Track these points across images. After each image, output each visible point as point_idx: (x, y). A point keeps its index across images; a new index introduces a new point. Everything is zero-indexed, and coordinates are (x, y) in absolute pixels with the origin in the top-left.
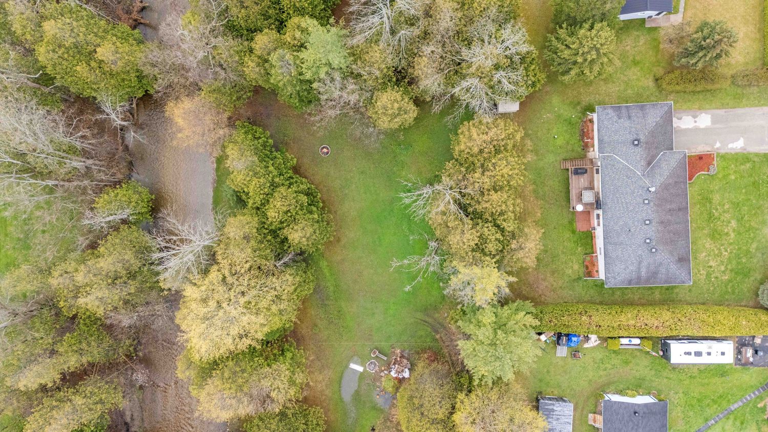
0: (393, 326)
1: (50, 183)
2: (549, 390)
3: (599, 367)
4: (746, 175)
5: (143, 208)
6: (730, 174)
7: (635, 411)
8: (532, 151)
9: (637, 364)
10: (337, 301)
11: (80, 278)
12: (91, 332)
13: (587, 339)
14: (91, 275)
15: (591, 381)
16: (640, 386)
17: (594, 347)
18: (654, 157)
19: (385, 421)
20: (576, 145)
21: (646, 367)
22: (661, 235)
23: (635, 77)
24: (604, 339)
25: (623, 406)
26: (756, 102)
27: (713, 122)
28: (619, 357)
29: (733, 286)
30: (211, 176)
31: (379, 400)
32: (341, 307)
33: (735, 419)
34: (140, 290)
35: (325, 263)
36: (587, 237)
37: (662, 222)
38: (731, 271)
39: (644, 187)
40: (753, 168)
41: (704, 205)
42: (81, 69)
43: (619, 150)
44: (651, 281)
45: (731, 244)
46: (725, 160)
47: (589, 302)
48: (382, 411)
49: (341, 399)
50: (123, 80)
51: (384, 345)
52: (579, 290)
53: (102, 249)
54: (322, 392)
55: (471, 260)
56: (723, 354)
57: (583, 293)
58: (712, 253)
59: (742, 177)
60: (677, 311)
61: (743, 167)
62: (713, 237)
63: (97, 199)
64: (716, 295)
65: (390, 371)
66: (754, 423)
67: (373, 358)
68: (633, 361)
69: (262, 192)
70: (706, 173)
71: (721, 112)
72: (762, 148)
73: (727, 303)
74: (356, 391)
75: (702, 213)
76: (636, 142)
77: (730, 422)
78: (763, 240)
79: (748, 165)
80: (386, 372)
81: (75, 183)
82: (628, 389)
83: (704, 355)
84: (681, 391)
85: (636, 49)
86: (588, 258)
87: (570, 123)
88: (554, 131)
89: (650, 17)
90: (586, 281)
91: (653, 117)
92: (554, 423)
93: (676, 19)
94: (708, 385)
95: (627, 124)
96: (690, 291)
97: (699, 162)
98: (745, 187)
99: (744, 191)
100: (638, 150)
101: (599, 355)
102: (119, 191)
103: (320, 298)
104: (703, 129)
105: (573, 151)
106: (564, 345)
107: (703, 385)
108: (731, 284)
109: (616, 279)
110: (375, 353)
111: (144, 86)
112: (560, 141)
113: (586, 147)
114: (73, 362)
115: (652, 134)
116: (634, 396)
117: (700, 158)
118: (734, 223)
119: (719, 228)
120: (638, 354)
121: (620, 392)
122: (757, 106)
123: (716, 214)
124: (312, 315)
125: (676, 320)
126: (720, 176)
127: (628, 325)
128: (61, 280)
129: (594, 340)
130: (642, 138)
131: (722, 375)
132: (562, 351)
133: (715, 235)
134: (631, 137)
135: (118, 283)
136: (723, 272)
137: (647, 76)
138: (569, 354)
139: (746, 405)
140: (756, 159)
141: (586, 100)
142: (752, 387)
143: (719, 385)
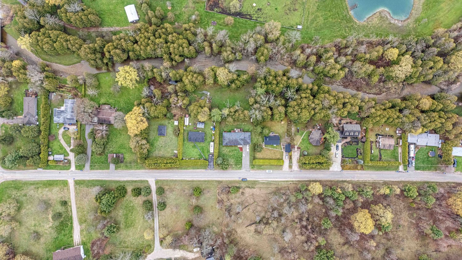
0: (216, 101)
2: (206, 125)
5: (238, 59)
6: (239, 154)
8: (244, 124)
10: (220, 91)
15: (207, 132)
16: (206, 140)
18: (242, 140)
19: (199, 98)
20: (245, 130)
21: (209, 140)
23: (255, 140)
24: (214, 134)
28: (211, 136)
31: (203, 97)
33: (200, 154)
35: (227, 89)
36: (230, 131)
38: (224, 154)
39: (238, 138)
42: (260, 53)
43: (244, 135)
44: (224, 139)
45: (228, 154)
46: (241, 153)
47: (220, 131)
49: (203, 91)
51: (212, 99)
52: (222, 130)
54: (205, 88)
55: (229, 111)
56: (212, 150)
58: (227, 151)
59: (239, 156)
64: (220, 151)
66: (199, 157)
67: (210, 97)
69: (240, 80)
71: (249, 153)
72: (243, 159)
74: (204, 93)
75: (233, 149)
78: (229, 159)
80: (208, 99)
83: (212, 147)
85: (259, 140)
86: (227, 131)
87: (249, 130)
88: (248, 127)
89: (264, 143)
90: (224, 131)
91: (249, 141)
92: (201, 125)
93: (264, 147)
95: (248, 137)
96: (221, 147)
97: (241, 149)
98: (237, 156)
100: (244, 138)
101: (211, 133)
103: (221, 88)
104: (247, 150)
108: (222, 153)
109: (224, 134)
111: (259, 61)
112: (246, 128)
113: (245, 132)
115: (246, 140)
118: (231, 154)
120: (211, 139)
123: (233, 152)
124: (219, 87)
125: (217, 144)
126: (239, 152)
127: (216, 137)
129: (213, 132)
132: (212, 127)
133: (230, 151)
134: (246, 137)
136: (224, 152)
137: (255, 142)
139: (202, 155)
141: (252, 132)
142: (205, 156)
143: (206, 151)
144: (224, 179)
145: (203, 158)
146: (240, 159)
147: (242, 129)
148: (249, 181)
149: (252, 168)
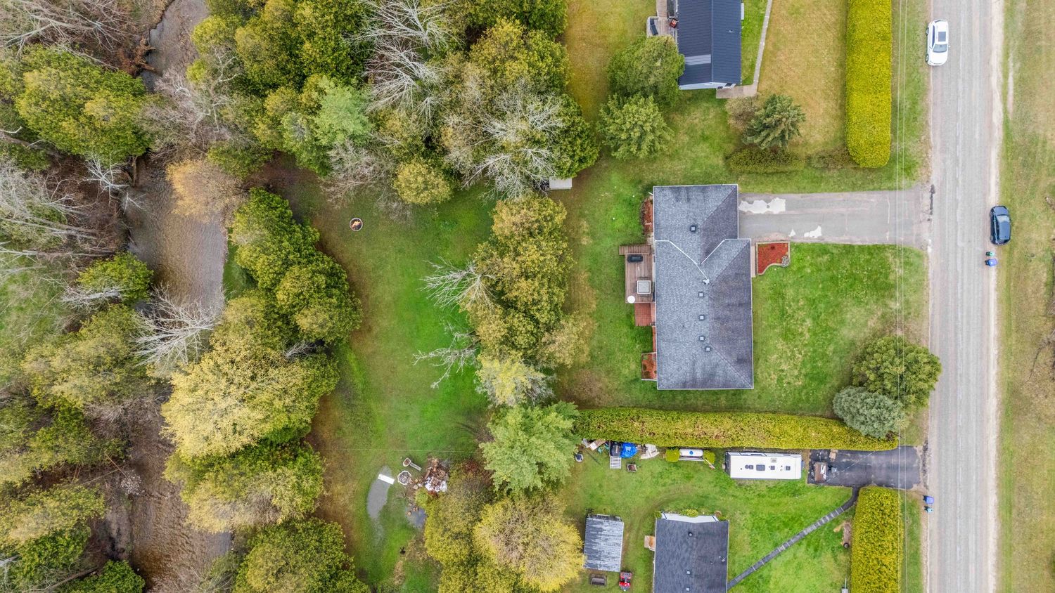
0: (430, 431)
1: (28, 253)
2: (601, 507)
3: (657, 483)
4: (823, 268)
5: (139, 284)
6: (804, 267)
7: (690, 531)
8: (588, 234)
9: (700, 480)
10: (365, 401)
11: (56, 363)
12: (71, 427)
13: (644, 449)
14: (69, 360)
15: (648, 497)
16: (703, 505)
17: (651, 460)
18: (713, 245)
19: (417, 542)
20: (636, 229)
21: (710, 483)
22: (717, 332)
23: (703, 154)
24: (663, 450)
25: (677, 526)
26: (836, 186)
27: (788, 208)
28: (680, 471)
29: (807, 393)
30: (222, 250)
31: (411, 518)
32: (369, 408)
33: (808, 545)
34: (129, 380)
35: (353, 356)
36: (647, 333)
37: (718, 318)
38: (806, 376)
39: (698, 279)
40: (831, 261)
41: (776, 301)
42: (68, 125)
43: (675, 237)
44: (708, 384)
45: (806, 345)
46: (800, 251)
47: (646, 407)
48: (413, 530)
49: (367, 516)
50: (118, 137)
51: (419, 453)
52: (636, 393)
53: (83, 331)
54: (344, 506)
55: (498, 354)
56: (788, 468)
57: (641, 397)
58: (784, 355)
59: (819, 270)
60: (739, 419)
61: (820, 259)
62: (785, 338)
63: (81, 273)
64: (789, 403)
65: (425, 484)
66: (830, 551)
67: (406, 468)
68: (696, 477)
69: (271, 271)
70: (779, 264)
71: (797, 197)
72: (842, 238)
73: (801, 412)
74: (385, 507)
75: (773, 310)
76: (693, 229)
77: (803, 548)
78: (841, 342)
79: (826, 257)
80: (420, 485)
81: (56, 255)
82: (690, 507)
83: (767, 468)
84: (748, 512)
85: (705, 123)
86: (646, 357)
87: (630, 203)
88: (613, 212)
89: (720, 88)
90: (643, 382)
91: (715, 199)
92: (602, 544)
93: (749, 91)
94: (778, 505)
95: (685, 207)
96: (759, 397)
97: (771, 253)
98: (822, 282)
99: (820, 286)
100: (696, 237)
101: (658, 468)
102: (109, 264)
103: (346, 397)
104: (776, 215)
105: (632, 235)
106: (616, 455)
107: (773, 505)
108: (805, 391)
109: (668, 380)
110: (407, 462)
111: (146, 144)
112: (619, 224)
113: (646, 231)
114: (46, 459)
115: (712, 219)
116: (694, 516)
117: (773, 247)
118: (809, 322)
119: (793, 327)
120: (702, 468)
121: (678, 511)
122: (836, 191)
123: (790, 311)
124: (335, 416)
125: (738, 429)
126: (795, 268)
127: (685, 434)
128: (35, 365)
129: (651, 451)
130: (700, 223)
131: (794, 494)
132: (616, 463)
133: (788, 335)
134: (689, 223)
135: (101, 370)
136: (797, 377)
137: (717, 153)
138: (624, 466)
139: (820, 530)
140: (835, 251)
141: (648, 178)
142: (827, 508)
143: (790, 505)
144: (993, 371)
145: (837, 522)
146: (845, 263)
147: (626, 252)
148: (1004, 190)
149: (908, 170)
